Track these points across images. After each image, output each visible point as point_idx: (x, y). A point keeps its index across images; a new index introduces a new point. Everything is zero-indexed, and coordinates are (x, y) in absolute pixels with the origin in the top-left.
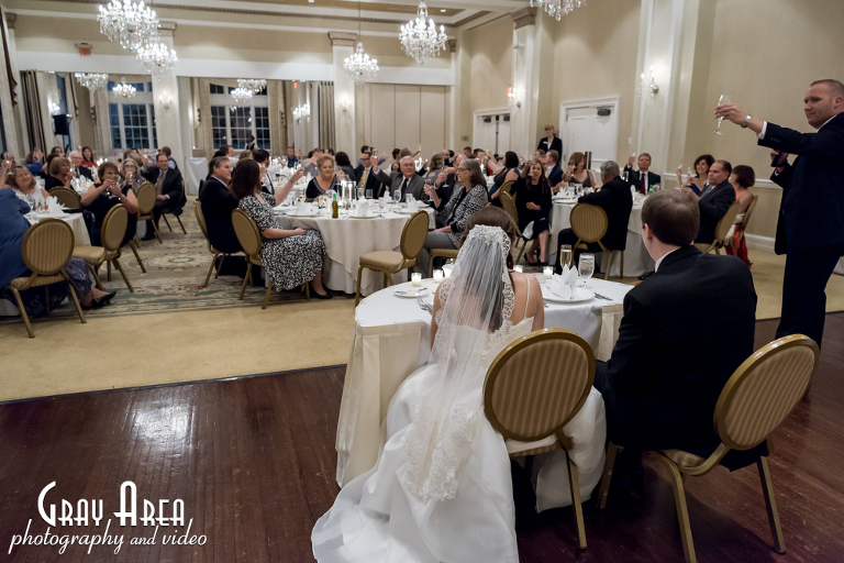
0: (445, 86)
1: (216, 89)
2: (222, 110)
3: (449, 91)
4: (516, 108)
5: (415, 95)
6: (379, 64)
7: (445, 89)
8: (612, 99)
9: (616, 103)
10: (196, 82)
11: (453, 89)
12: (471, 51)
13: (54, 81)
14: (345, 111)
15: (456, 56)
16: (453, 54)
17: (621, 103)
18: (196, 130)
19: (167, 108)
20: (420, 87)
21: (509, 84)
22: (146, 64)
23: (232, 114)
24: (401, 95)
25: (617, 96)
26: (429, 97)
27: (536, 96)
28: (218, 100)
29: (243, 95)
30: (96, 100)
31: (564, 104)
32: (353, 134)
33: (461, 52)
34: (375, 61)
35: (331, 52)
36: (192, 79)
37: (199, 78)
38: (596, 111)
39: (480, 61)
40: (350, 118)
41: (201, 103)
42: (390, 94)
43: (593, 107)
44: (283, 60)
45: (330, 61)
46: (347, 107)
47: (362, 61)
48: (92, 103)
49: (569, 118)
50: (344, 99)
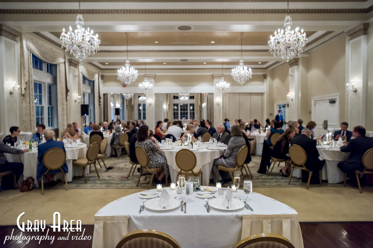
0: (262, 93)
1: (176, 97)
2: (177, 105)
3: (264, 95)
4: (291, 101)
5: (248, 97)
6: (230, 85)
7: (262, 94)
8: (336, 96)
9: (338, 97)
10: (168, 95)
11: (265, 94)
12: (273, 78)
13: (120, 97)
14: (218, 104)
15: (267, 81)
16: (265, 80)
17: (340, 97)
18: (167, 113)
19: (150, 105)
20: (251, 94)
21: (288, 91)
22: (142, 89)
23: (181, 106)
24: (242, 97)
25: (338, 94)
26: (254, 98)
27: (300, 95)
28: (176, 101)
29: (184, 99)
30: (134, 103)
31: (313, 99)
32: (221, 113)
33: (269, 78)
34: (229, 84)
35: (213, 81)
36: (167, 94)
37: (170, 94)
38: (328, 101)
39: (277, 82)
40: (220, 107)
41: (170, 102)
42: (237, 97)
43: (327, 100)
44: (194, 86)
45: (213, 85)
46: (219, 103)
47: (223, 84)
48: (133, 104)
49: (316, 105)
50: (218, 100)
